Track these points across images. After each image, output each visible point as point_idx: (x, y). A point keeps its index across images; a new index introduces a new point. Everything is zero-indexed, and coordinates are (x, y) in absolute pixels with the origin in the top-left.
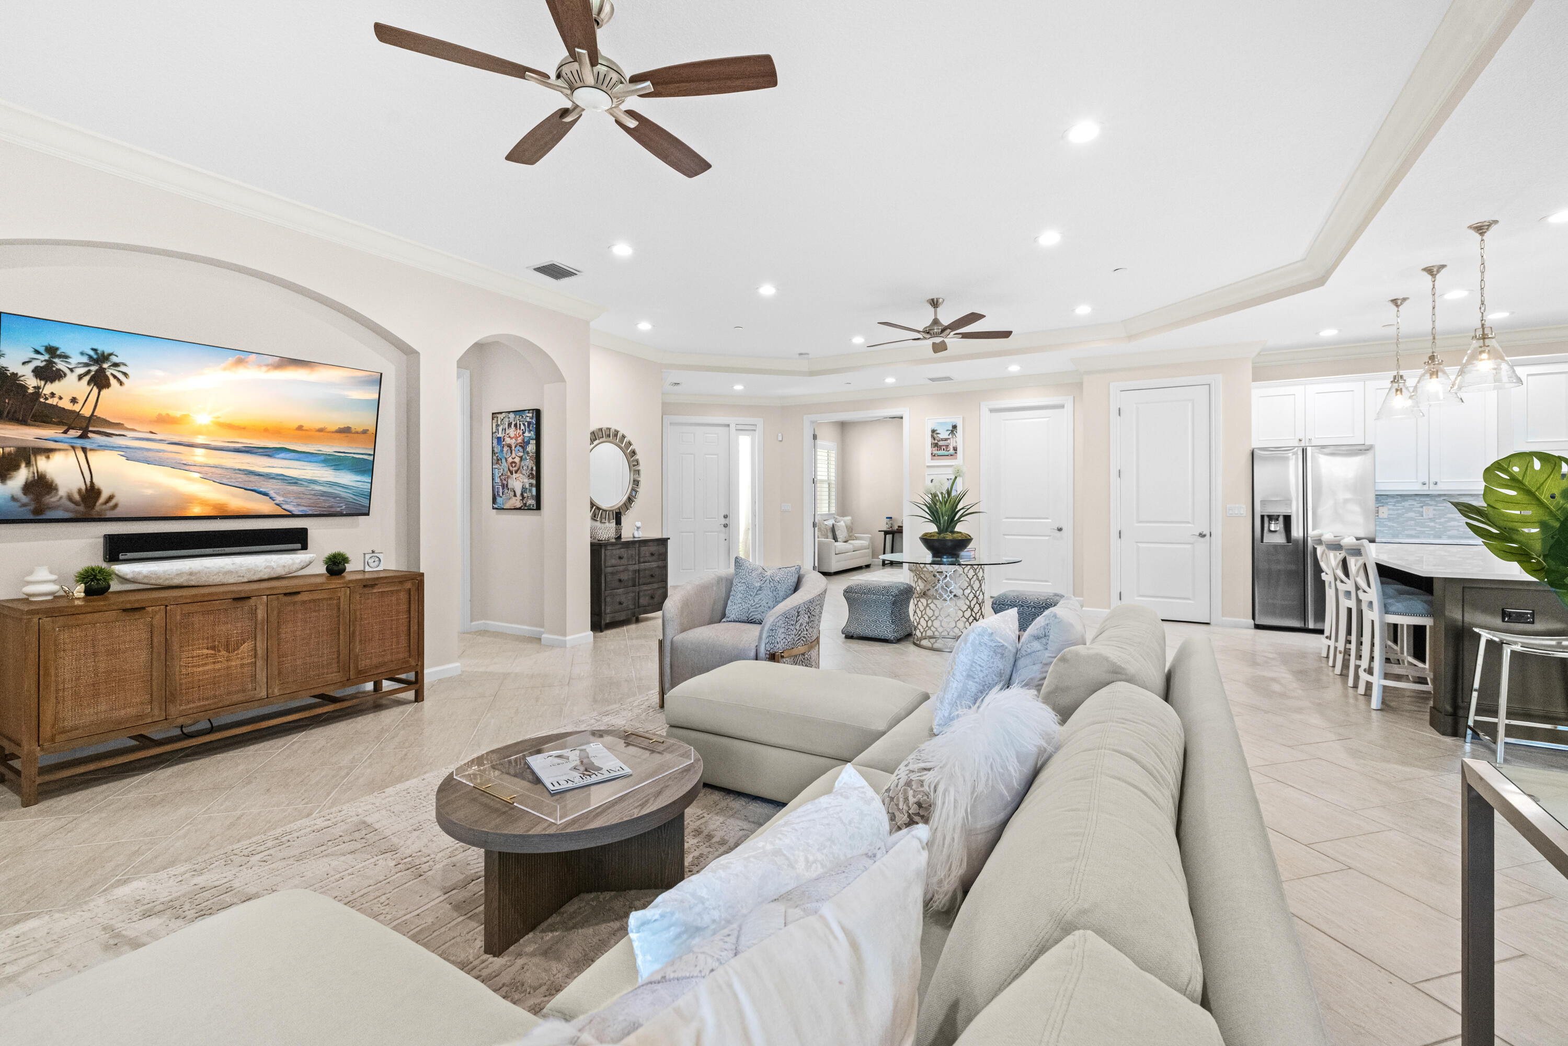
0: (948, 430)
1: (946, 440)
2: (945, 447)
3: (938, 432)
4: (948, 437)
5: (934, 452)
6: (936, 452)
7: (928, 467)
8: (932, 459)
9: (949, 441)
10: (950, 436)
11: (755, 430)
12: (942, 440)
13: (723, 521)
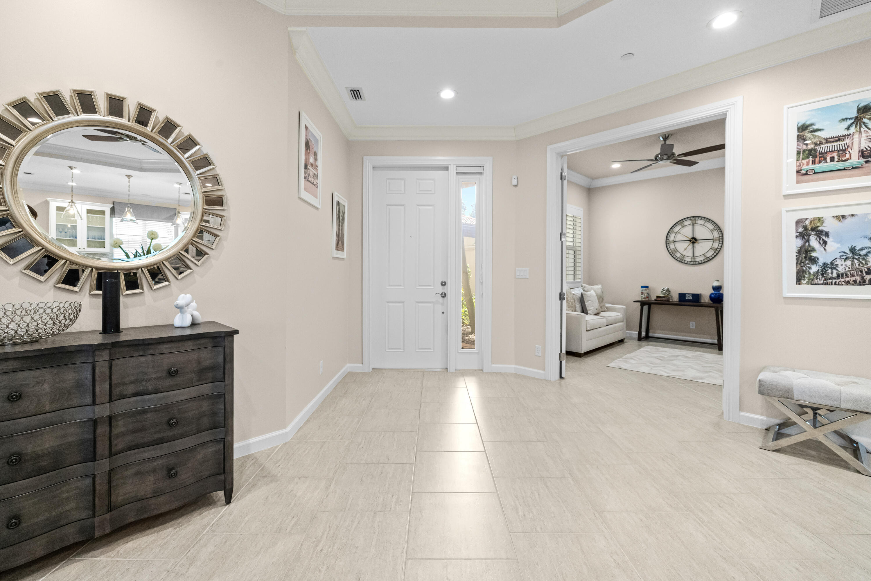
0: (844, 120)
1: (839, 139)
2: (835, 155)
3: (815, 127)
4: (846, 132)
5: (805, 168)
6: (811, 166)
7: (786, 197)
8: (798, 182)
9: (847, 141)
10: (853, 129)
11: (481, 173)
12: (827, 141)
13: (440, 289)
